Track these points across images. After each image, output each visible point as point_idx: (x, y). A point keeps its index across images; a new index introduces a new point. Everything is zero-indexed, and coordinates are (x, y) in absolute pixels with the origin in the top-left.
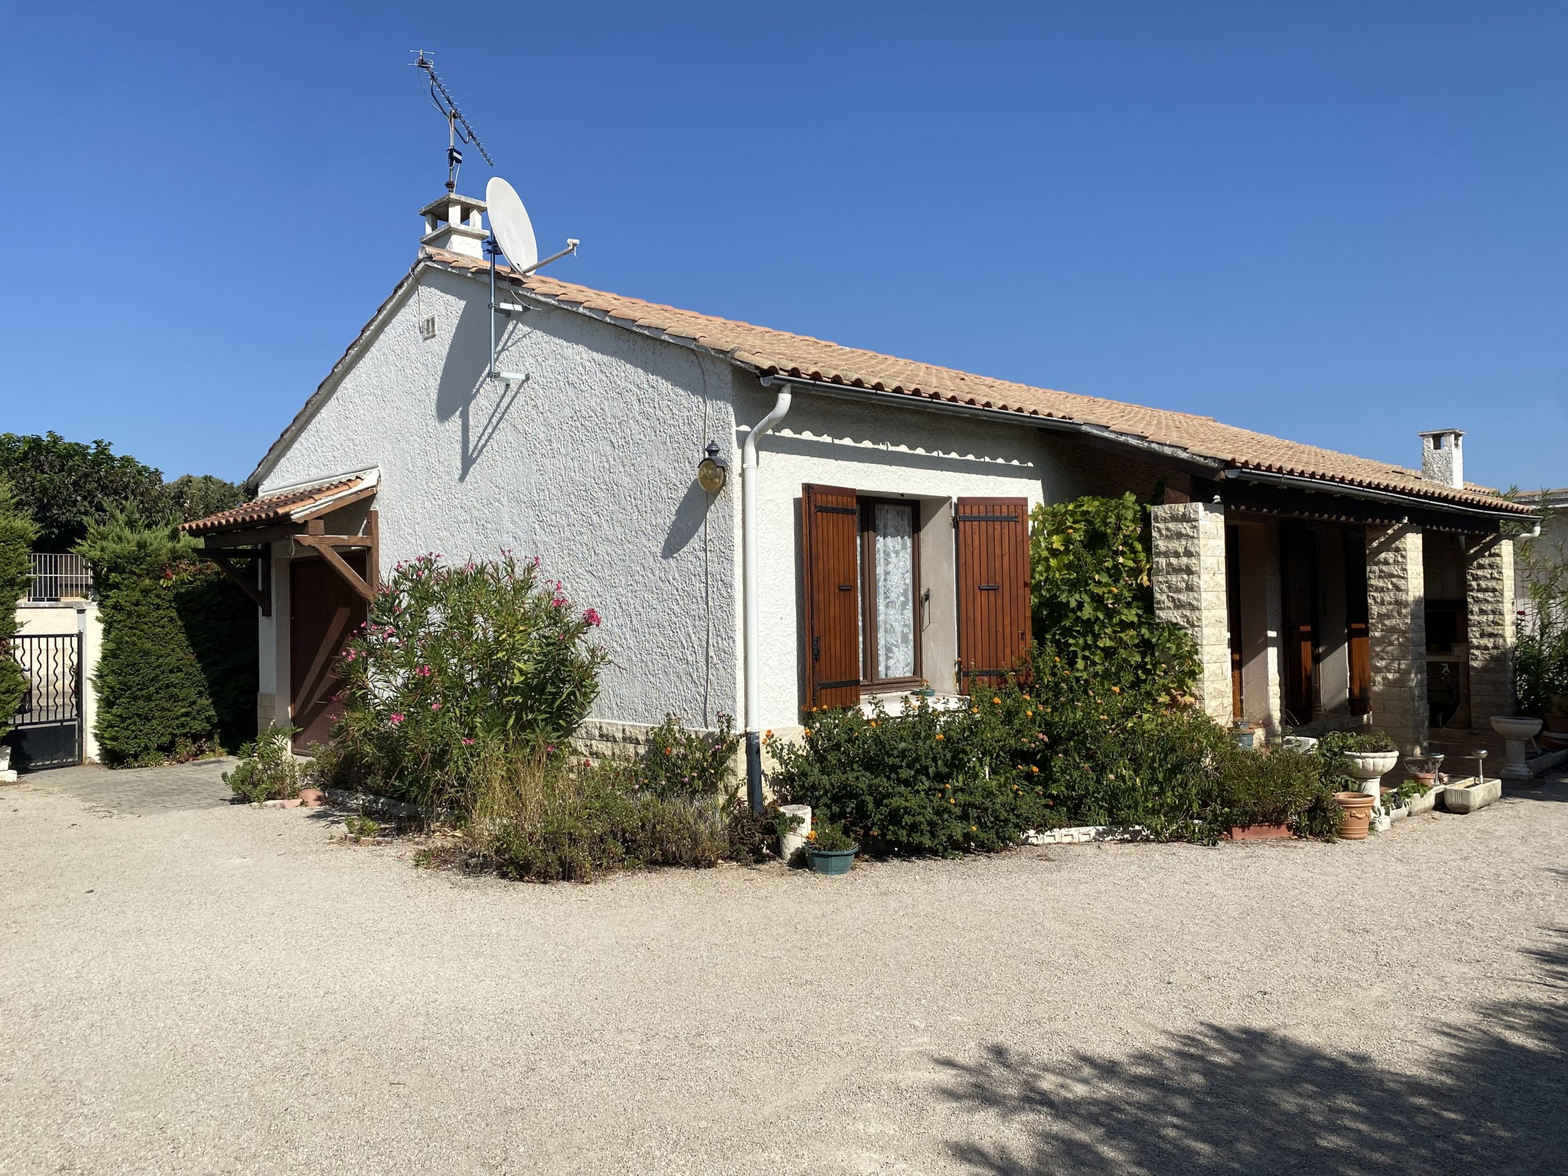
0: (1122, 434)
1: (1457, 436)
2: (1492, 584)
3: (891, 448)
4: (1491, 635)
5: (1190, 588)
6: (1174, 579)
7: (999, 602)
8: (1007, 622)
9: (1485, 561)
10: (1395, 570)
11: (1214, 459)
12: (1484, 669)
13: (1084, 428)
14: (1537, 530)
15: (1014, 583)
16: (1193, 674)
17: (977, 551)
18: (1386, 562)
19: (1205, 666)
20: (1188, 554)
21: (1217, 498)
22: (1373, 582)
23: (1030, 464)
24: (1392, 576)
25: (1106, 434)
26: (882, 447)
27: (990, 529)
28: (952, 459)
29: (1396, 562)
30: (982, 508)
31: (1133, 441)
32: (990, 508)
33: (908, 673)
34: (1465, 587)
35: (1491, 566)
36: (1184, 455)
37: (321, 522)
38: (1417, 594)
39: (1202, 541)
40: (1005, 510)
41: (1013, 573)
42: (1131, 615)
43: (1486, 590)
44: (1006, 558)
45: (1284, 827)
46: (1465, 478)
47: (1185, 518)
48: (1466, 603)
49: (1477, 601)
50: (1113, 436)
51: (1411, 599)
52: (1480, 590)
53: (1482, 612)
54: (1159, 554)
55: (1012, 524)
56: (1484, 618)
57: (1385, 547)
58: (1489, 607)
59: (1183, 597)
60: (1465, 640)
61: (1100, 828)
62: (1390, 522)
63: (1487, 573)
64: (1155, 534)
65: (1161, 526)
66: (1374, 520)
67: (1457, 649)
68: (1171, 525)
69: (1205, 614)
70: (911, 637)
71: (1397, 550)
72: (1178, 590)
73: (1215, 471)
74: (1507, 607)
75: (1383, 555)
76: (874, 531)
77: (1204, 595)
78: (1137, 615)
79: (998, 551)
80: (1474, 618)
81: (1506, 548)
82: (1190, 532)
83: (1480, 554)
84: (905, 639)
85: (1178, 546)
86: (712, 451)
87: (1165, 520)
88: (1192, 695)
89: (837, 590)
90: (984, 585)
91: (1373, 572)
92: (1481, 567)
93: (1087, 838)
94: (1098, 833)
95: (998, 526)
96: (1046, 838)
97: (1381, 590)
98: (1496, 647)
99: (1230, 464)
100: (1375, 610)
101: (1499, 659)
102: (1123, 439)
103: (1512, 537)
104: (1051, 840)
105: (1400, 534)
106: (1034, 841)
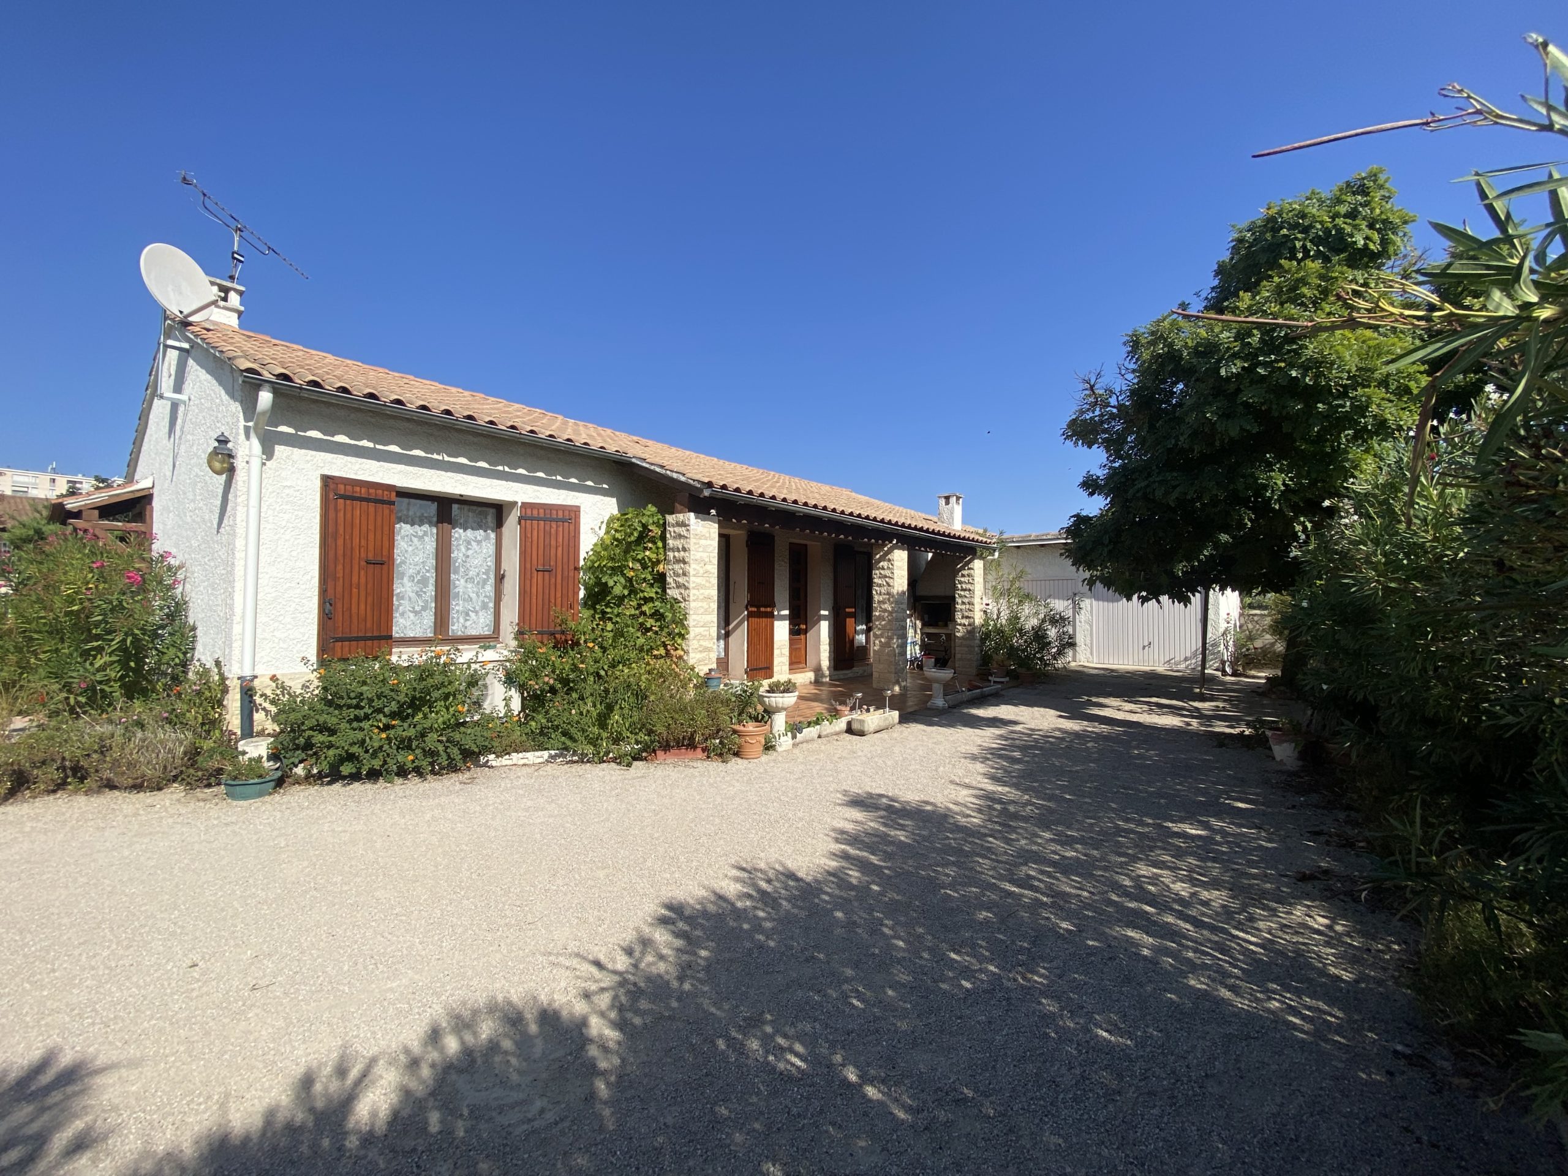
0: (652, 464)
1: (958, 498)
2: (968, 586)
3: (447, 458)
4: (967, 617)
5: (684, 574)
6: (677, 567)
7: (553, 580)
8: (559, 595)
9: (965, 572)
10: (887, 573)
11: (699, 481)
12: (962, 638)
13: (634, 460)
14: (997, 554)
15: (566, 567)
16: (682, 636)
17: (535, 542)
18: (883, 569)
19: (691, 629)
20: (684, 549)
21: (713, 512)
22: (875, 580)
23: (605, 486)
24: (886, 577)
25: (644, 465)
26: (435, 456)
27: (548, 528)
28: (520, 474)
29: (888, 568)
30: (541, 511)
31: (658, 470)
32: (548, 512)
33: (487, 632)
34: (955, 588)
35: (968, 576)
36: (683, 479)
37: (96, 512)
38: (900, 589)
39: (692, 541)
40: (560, 513)
41: (565, 560)
42: (651, 593)
43: (965, 590)
44: (560, 549)
45: (699, 750)
46: (964, 522)
47: (683, 524)
48: (954, 598)
49: (960, 596)
50: (647, 466)
51: (895, 592)
52: (963, 590)
53: (963, 603)
54: (670, 549)
55: (566, 524)
56: (963, 607)
57: (882, 559)
58: (966, 600)
59: (680, 580)
60: (953, 620)
61: (553, 752)
62: (884, 542)
63: (966, 579)
64: (668, 536)
65: (671, 529)
66: (870, 540)
67: (951, 626)
68: (676, 529)
69: (692, 592)
70: (491, 605)
71: (889, 560)
72: (678, 575)
73: (701, 490)
74: (977, 600)
75: (881, 564)
76: (450, 523)
77: (692, 579)
78: (657, 593)
79: (553, 543)
80: (958, 607)
81: (978, 565)
82: (685, 533)
83: (963, 568)
84: (484, 606)
85: (678, 543)
86: (223, 441)
87: (673, 526)
88: (683, 650)
89: (363, 563)
90: (541, 568)
91: (876, 573)
92: (963, 576)
93: (541, 760)
94: (551, 757)
95: (554, 525)
96: (505, 761)
97: (880, 586)
98: (970, 625)
99: (710, 485)
100: (876, 598)
101: (972, 631)
102: (652, 467)
103: (981, 558)
104: (509, 762)
105: (890, 551)
106: (494, 763)
